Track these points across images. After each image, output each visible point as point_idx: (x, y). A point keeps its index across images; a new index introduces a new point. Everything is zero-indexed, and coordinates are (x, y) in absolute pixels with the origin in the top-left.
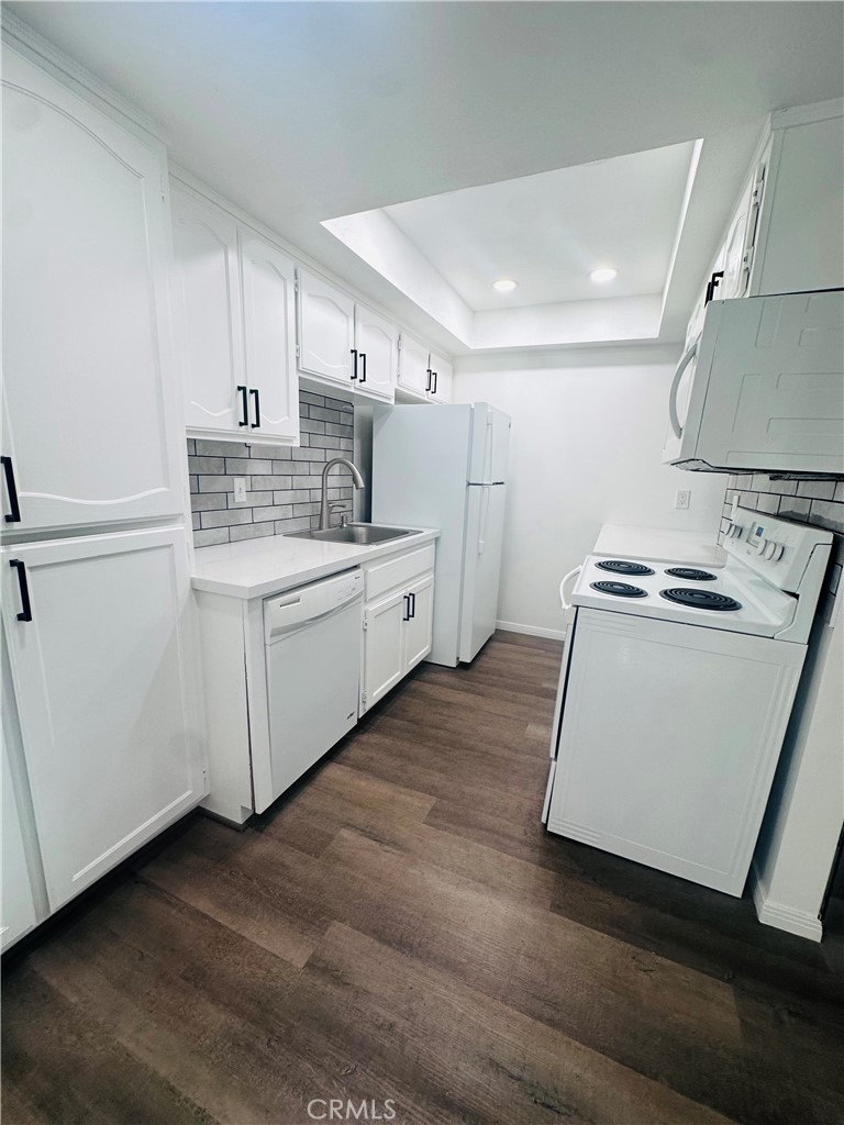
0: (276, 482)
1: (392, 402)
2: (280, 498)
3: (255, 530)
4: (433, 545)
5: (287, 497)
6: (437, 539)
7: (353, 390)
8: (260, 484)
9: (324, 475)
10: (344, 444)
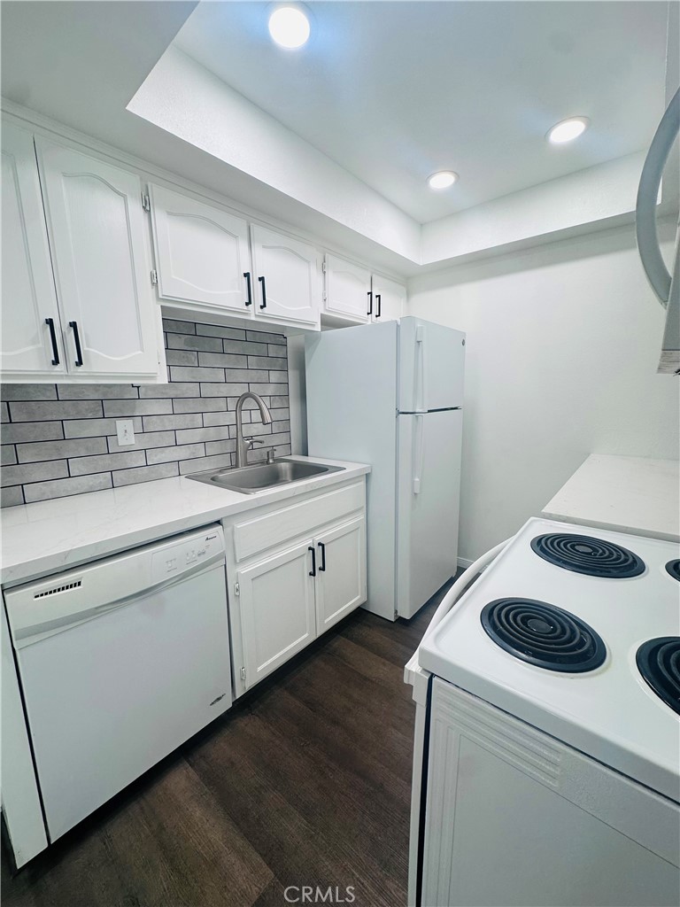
0: (178, 421)
1: (318, 328)
2: (183, 437)
3: (149, 472)
4: (363, 483)
5: (198, 435)
6: (368, 476)
7: (253, 318)
8: (154, 424)
9: (238, 409)
10: (274, 377)
